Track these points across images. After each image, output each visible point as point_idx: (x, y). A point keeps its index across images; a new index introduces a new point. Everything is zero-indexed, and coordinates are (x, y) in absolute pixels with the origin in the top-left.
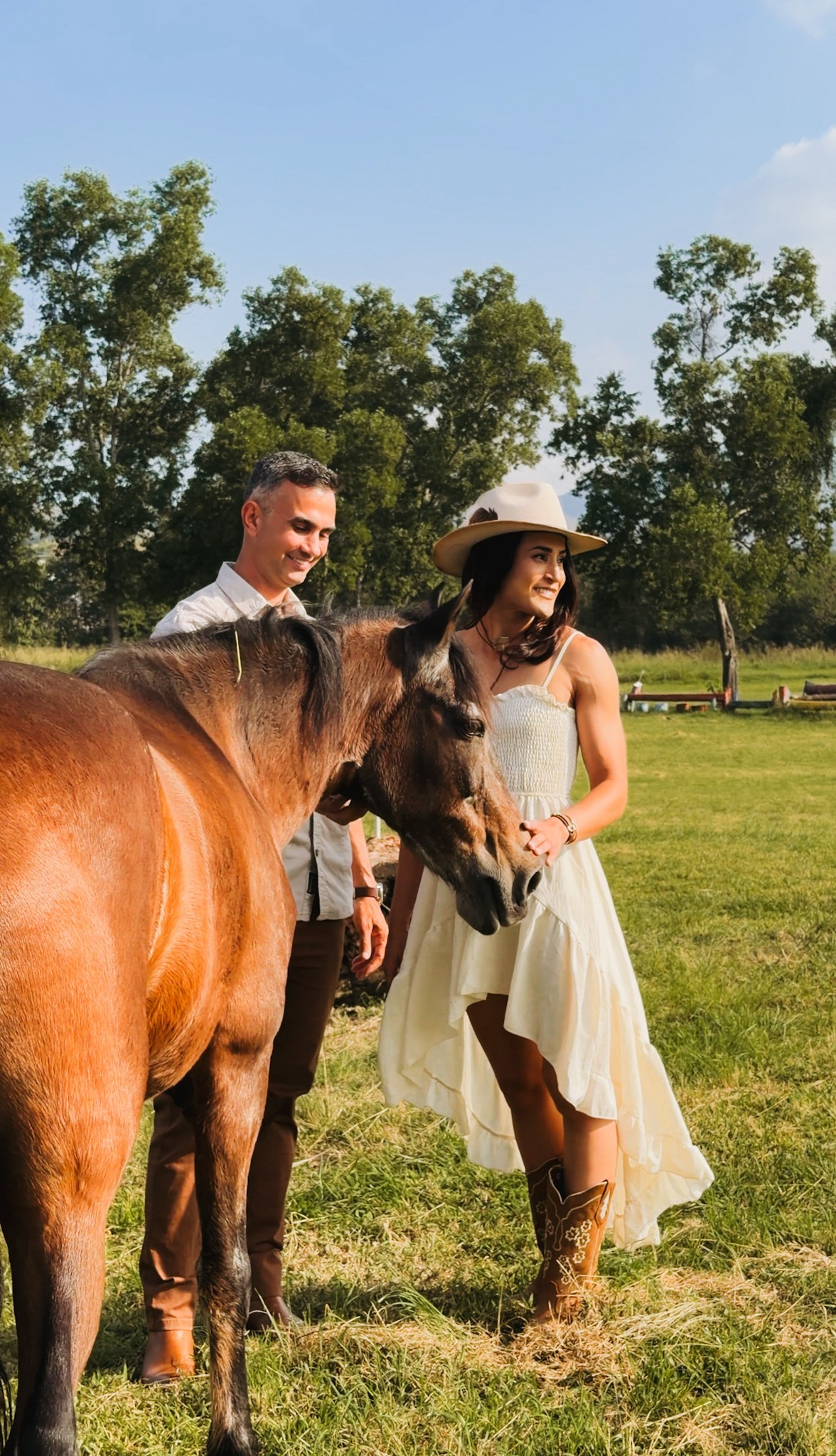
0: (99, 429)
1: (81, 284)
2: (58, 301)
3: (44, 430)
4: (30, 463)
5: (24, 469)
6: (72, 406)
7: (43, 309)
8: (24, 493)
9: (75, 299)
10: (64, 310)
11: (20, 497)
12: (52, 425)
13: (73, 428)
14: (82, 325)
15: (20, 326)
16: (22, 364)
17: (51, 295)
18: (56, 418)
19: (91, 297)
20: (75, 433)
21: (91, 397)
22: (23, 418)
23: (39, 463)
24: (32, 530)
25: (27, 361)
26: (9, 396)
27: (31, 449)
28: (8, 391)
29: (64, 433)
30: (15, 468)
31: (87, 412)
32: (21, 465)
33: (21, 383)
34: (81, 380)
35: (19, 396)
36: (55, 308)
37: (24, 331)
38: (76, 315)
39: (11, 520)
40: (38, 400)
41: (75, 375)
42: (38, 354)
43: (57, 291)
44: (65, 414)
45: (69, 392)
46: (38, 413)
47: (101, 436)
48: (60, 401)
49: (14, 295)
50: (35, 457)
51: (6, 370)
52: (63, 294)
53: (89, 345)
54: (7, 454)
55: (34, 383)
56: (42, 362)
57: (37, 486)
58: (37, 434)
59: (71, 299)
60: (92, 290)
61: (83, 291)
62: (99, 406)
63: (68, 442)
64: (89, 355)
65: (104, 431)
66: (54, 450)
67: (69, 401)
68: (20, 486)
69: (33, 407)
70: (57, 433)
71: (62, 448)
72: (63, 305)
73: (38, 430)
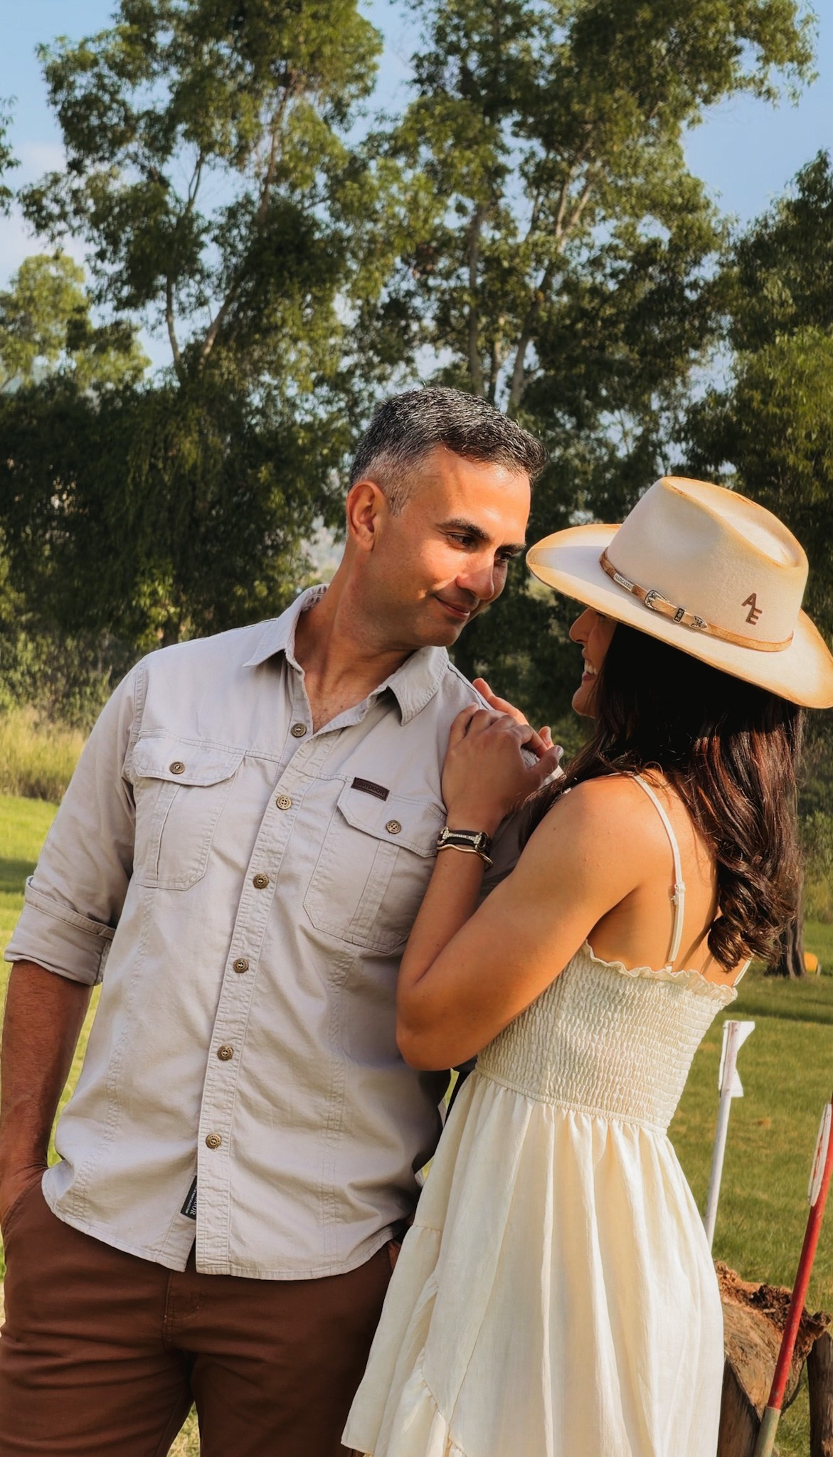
0: (497, 330)
1: (509, 20)
2: (453, 49)
3: (379, 318)
4: (340, 382)
5: (324, 391)
6: (447, 275)
7: (419, 61)
8: (314, 442)
9: (490, 49)
10: (464, 71)
11: (303, 450)
12: (398, 309)
13: (442, 320)
14: (495, 107)
15: (366, 91)
16: (355, 169)
17: (440, 35)
18: (410, 294)
19: (527, 50)
20: (445, 331)
21: (492, 262)
22: (335, 281)
23: (357, 384)
24: (318, 523)
25: (365, 166)
26: (317, 235)
27: (346, 353)
28: (316, 224)
29: (422, 329)
30: (303, 388)
31: (475, 291)
32: (319, 382)
33: (343, 211)
34: (476, 223)
35: (336, 239)
36: (445, 63)
37: (371, 103)
38: (489, 82)
39: (277, 497)
40: (374, 251)
41: (461, 209)
42: (394, 152)
43: (456, 28)
44: (429, 290)
45: (446, 242)
46: (368, 279)
47: (498, 346)
48: (422, 258)
49: (365, 24)
50: (351, 373)
51: (321, 179)
52: (467, 36)
53: (506, 151)
54: (292, 356)
55: (372, 216)
56: (397, 174)
57: (343, 432)
58: (362, 326)
59: (483, 48)
60: (531, 35)
61: (512, 32)
62: (504, 282)
63: (428, 348)
64: (501, 171)
65: (506, 335)
66: (393, 362)
67: (443, 263)
68: (308, 427)
69: (364, 263)
70: (408, 326)
71: (409, 361)
72: (463, 59)
73: (368, 313)
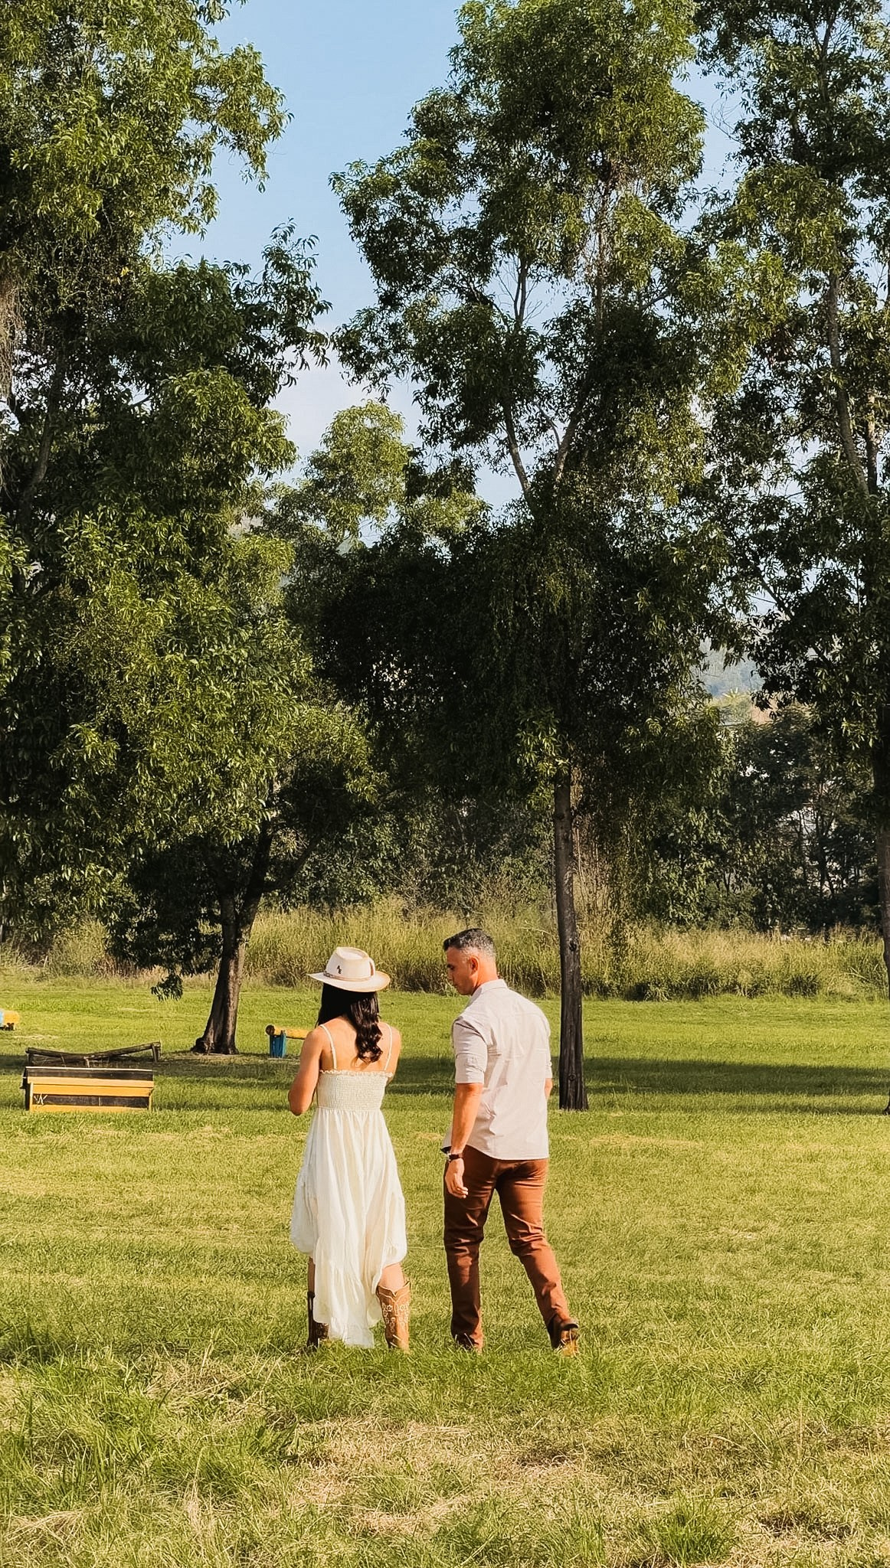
0: (867, 410)
1: (835, 73)
2: (781, 112)
3: (737, 415)
4: (704, 491)
5: (690, 502)
6: (805, 358)
7: (744, 129)
8: (690, 559)
9: (820, 106)
10: (794, 133)
11: (680, 569)
12: (757, 403)
13: (807, 407)
14: (834, 167)
15: (694, 172)
16: (693, 257)
17: (765, 99)
18: (767, 385)
19: (858, 102)
20: (811, 419)
21: (855, 336)
22: (690, 382)
23: (725, 489)
24: (706, 645)
25: (704, 252)
26: (661, 334)
27: (708, 460)
28: (658, 322)
29: (786, 421)
30: (669, 503)
31: (839, 370)
32: (685, 493)
33: (688, 304)
34: (829, 297)
35: (685, 335)
36: (773, 130)
37: (701, 183)
38: (824, 143)
39: (659, 625)
40: (726, 341)
41: (814, 284)
42: (731, 234)
43: (781, 89)
44: (788, 376)
45: (799, 322)
46: (725, 372)
47: (872, 426)
48: (778, 345)
49: (680, 99)
50: (716, 478)
51: (656, 273)
52: (793, 95)
53: (852, 213)
54: (653, 469)
55: (718, 304)
56: (740, 253)
57: (718, 542)
58: (720, 423)
59: (810, 108)
60: (860, 85)
61: (840, 87)
62: (871, 355)
63: (794, 442)
64: (849, 236)
65: (879, 414)
66: (763, 460)
67: (800, 345)
68: (681, 543)
69: (717, 358)
70: (770, 420)
71: (780, 455)
72: (793, 121)
73: (723, 415)
